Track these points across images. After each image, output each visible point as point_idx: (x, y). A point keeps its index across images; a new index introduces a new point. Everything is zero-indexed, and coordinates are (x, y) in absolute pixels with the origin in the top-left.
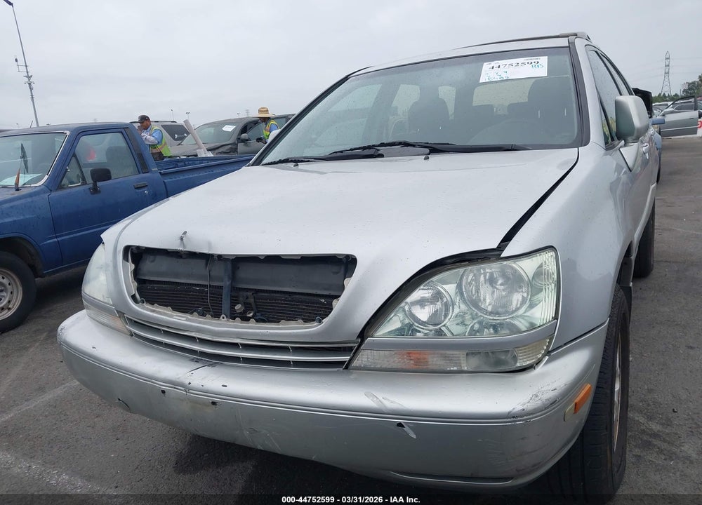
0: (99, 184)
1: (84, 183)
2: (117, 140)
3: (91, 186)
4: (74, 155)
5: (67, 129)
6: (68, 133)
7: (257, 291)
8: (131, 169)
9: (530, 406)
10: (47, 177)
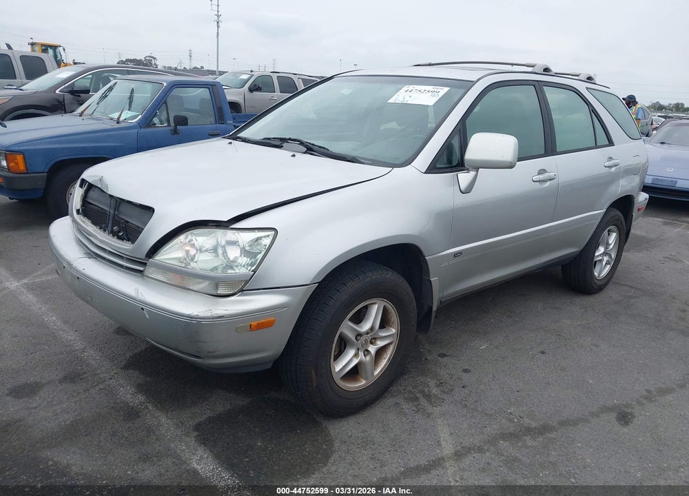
0: (178, 127)
1: (169, 125)
2: (204, 93)
3: (173, 128)
4: (165, 102)
5: (164, 81)
6: (165, 84)
7: (127, 222)
8: (212, 119)
9: (202, 314)
10: (141, 116)
